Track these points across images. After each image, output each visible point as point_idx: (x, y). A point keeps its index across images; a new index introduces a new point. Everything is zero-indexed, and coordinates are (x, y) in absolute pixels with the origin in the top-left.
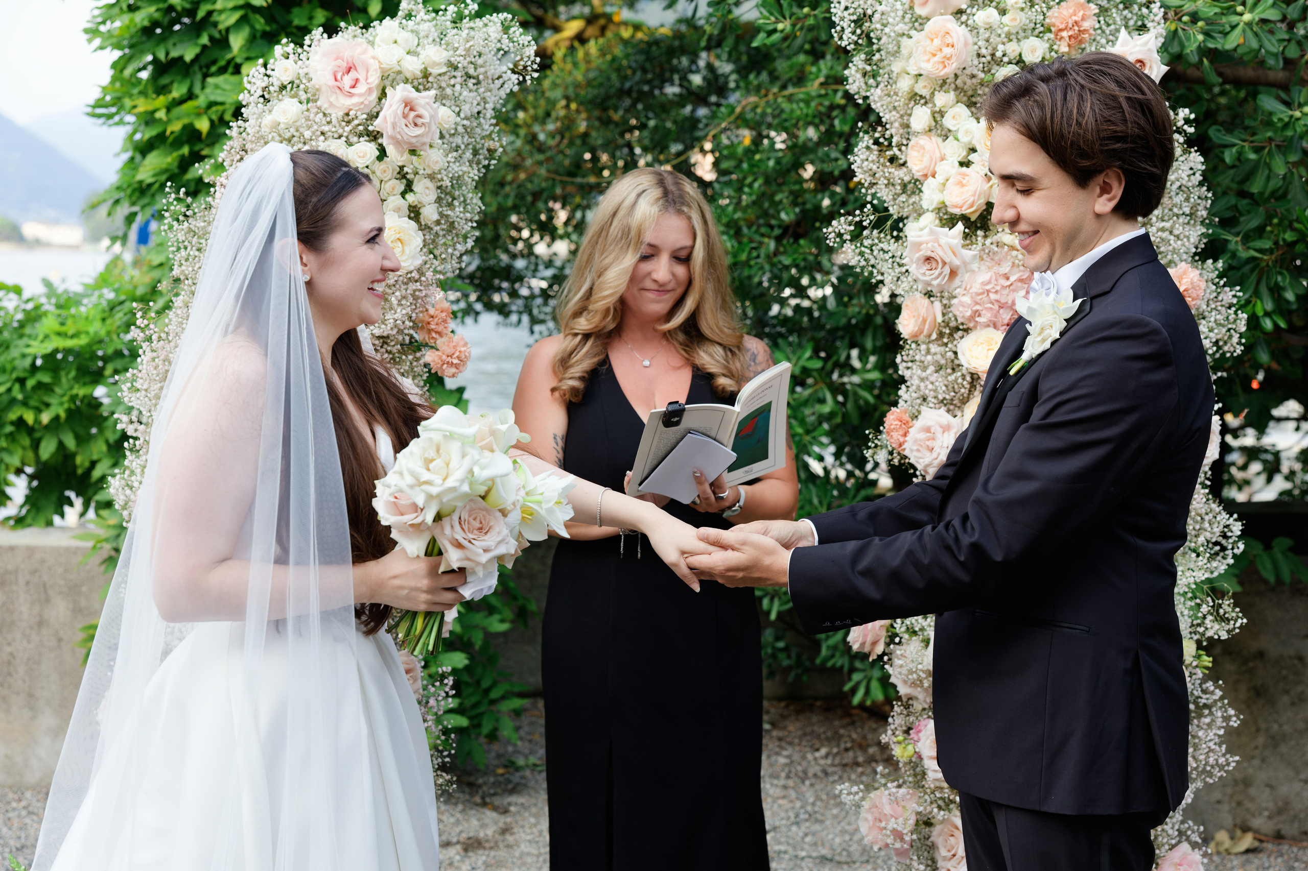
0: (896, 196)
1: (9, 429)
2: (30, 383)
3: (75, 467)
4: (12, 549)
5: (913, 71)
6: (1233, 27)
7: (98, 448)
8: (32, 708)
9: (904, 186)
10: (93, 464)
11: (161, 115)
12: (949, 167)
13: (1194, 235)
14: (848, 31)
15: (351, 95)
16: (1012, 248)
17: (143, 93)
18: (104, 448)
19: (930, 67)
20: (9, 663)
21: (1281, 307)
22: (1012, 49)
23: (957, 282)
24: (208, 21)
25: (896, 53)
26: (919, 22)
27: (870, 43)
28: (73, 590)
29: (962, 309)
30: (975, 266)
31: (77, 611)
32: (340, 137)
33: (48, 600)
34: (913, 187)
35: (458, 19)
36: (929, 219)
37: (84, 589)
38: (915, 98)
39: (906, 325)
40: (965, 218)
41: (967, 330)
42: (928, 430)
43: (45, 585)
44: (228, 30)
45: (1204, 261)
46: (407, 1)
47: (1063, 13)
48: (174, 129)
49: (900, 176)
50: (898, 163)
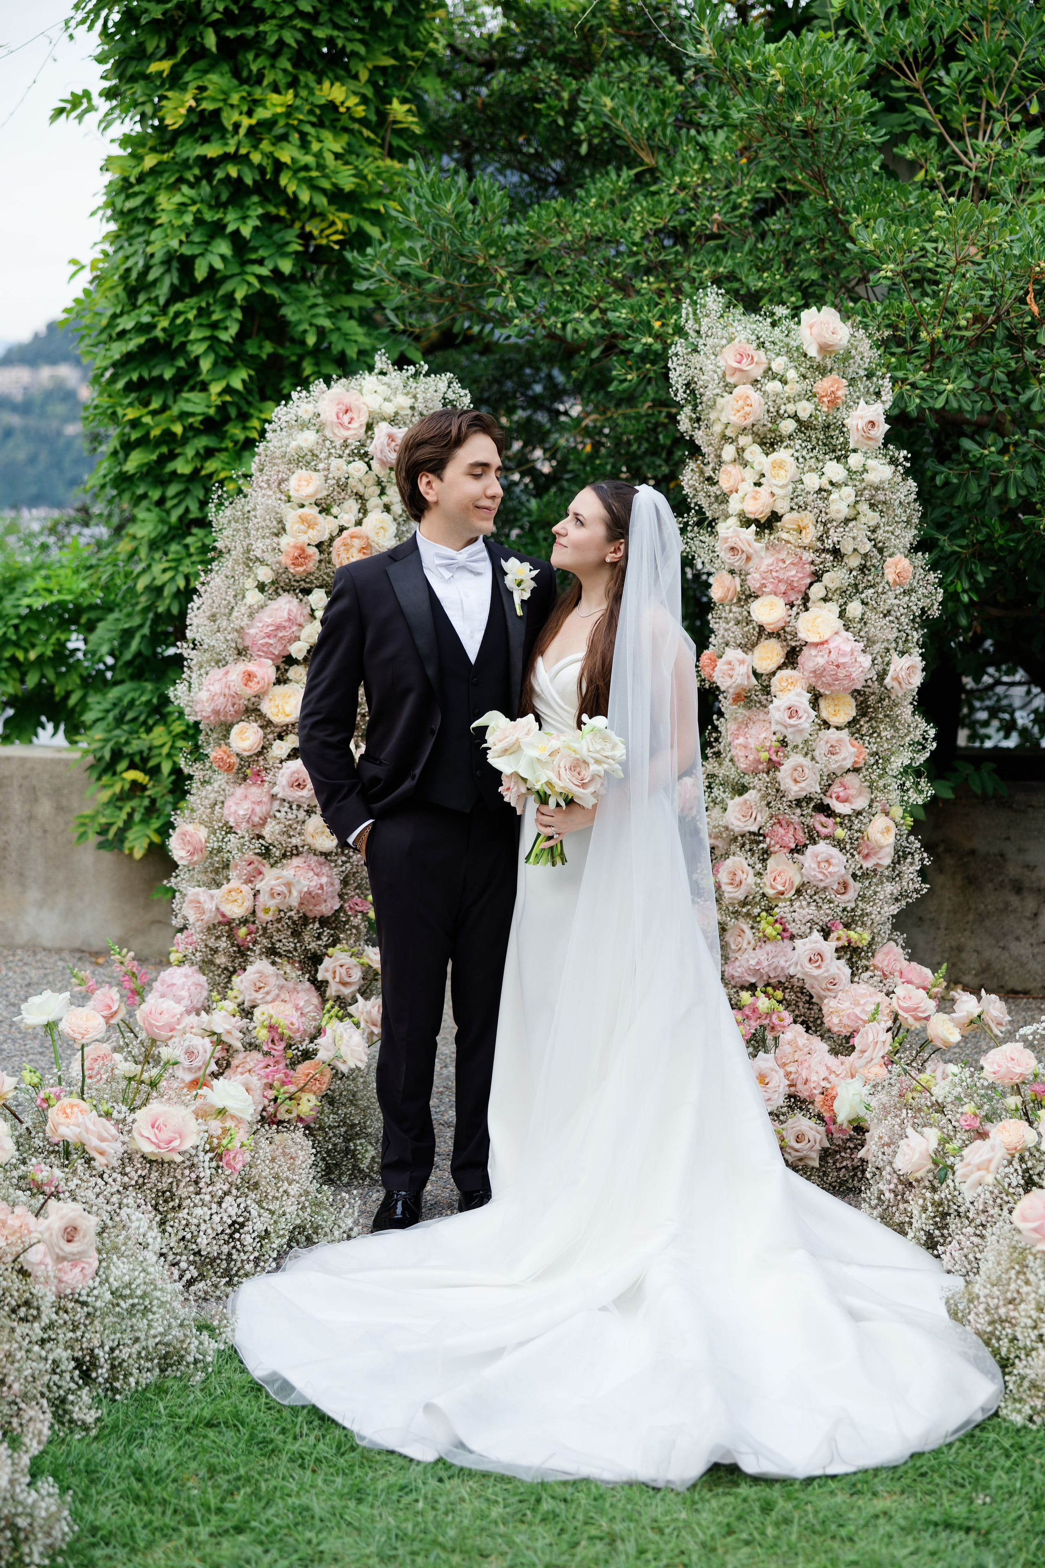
0: (711, 504)
1: (5, 664)
2: (23, 629)
3: (53, 695)
4: (8, 759)
5: (724, 420)
6: (940, 393)
8: (22, 885)
9: (717, 497)
10: (68, 694)
11: (147, 420)
12: (747, 487)
13: (909, 536)
14: (681, 391)
15: (348, 429)
16: (788, 542)
17: (131, 404)
18: (78, 681)
19: (735, 419)
20: (5, 849)
21: (975, 587)
22: (790, 408)
23: (751, 564)
24: (182, 349)
25: (714, 407)
26: (729, 388)
27: (695, 398)
28: (56, 792)
29: (754, 582)
30: (763, 554)
31: (60, 809)
32: (340, 457)
33: (36, 800)
34: (723, 499)
35: (416, 375)
36: (733, 521)
37: (65, 791)
38: (725, 438)
39: (716, 593)
40: (757, 522)
41: (757, 597)
42: (729, 663)
43: (34, 788)
44: (197, 358)
45: (916, 552)
46: (381, 361)
47: (824, 385)
48: (155, 433)
49: (714, 491)
50: (713, 482)
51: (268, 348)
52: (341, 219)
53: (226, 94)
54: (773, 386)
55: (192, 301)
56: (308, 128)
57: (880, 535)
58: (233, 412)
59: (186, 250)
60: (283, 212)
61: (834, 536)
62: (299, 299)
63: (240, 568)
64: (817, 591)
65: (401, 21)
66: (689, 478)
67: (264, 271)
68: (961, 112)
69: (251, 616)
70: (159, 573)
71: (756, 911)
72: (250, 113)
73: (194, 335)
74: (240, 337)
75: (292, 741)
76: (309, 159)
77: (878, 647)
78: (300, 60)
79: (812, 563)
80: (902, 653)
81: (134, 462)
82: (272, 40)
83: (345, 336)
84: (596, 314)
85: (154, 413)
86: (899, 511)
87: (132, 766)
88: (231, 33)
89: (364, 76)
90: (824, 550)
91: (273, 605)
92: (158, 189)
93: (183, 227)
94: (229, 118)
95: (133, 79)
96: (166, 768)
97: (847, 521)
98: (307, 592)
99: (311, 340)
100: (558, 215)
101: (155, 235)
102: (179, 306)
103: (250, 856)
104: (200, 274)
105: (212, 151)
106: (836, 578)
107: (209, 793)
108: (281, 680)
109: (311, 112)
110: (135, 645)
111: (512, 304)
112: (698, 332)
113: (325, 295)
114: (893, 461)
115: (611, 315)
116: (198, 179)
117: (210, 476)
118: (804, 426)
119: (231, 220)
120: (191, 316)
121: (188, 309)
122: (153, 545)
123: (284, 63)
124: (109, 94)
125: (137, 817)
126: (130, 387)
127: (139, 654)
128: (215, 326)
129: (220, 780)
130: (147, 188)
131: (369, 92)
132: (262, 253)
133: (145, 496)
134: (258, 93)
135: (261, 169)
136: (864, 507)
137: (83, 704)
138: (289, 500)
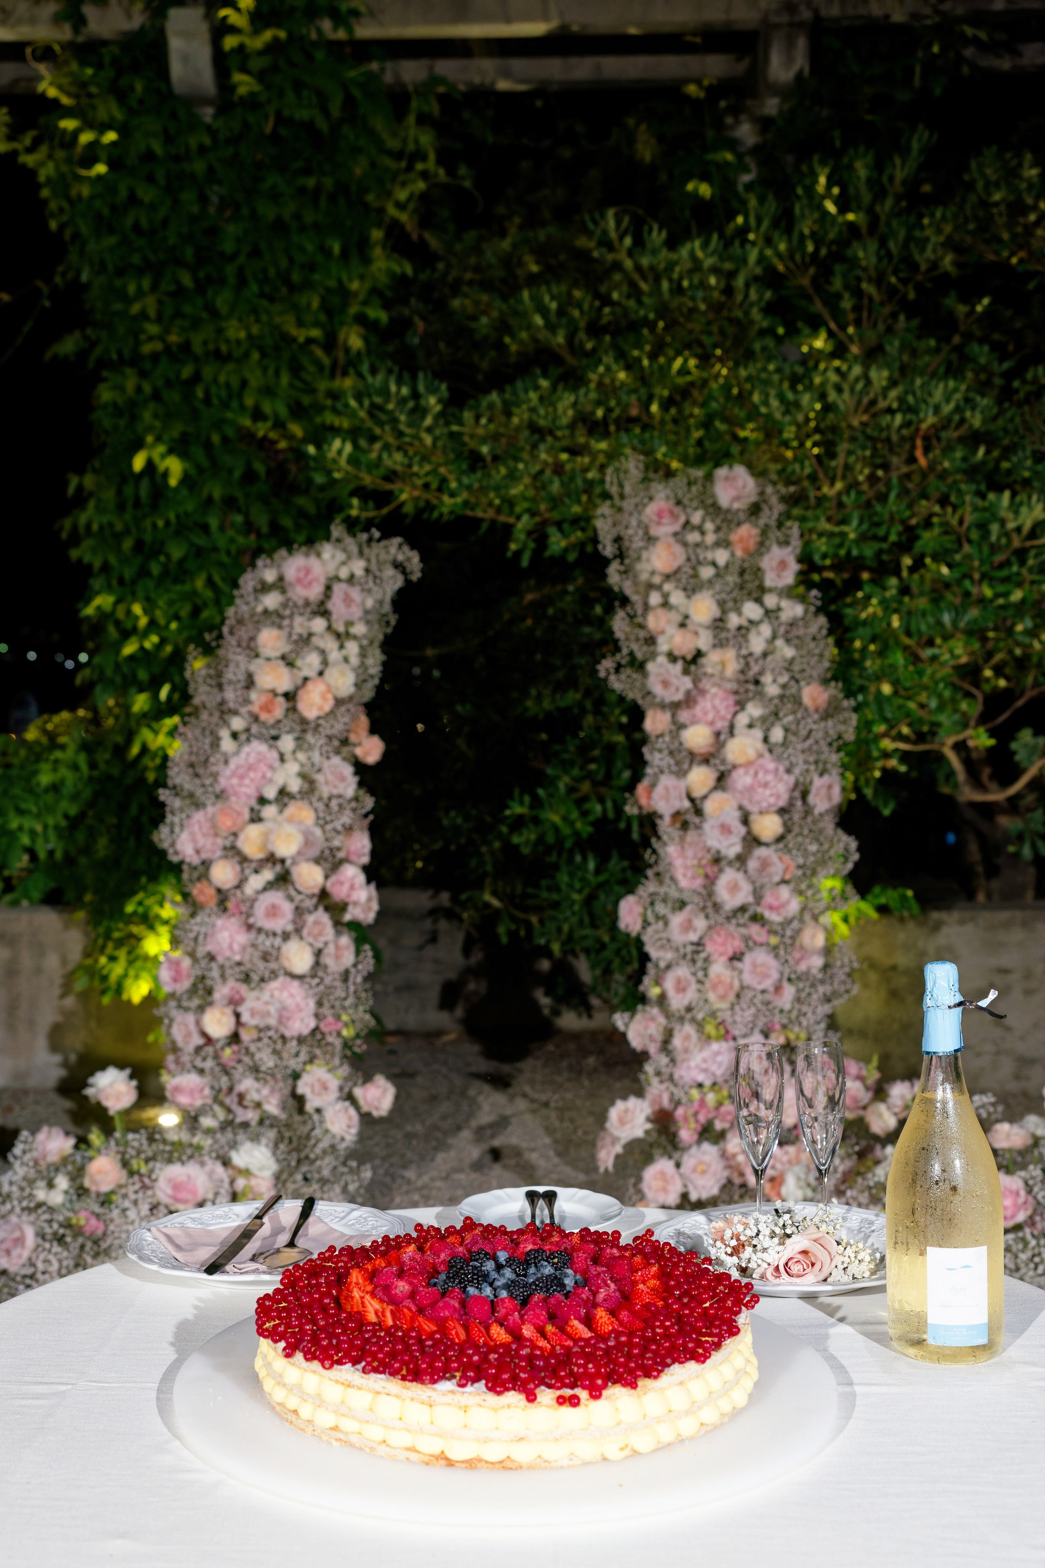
0: (641, 647)
5: (650, 570)
9: (645, 640)
12: (673, 628)
13: (823, 667)
14: (609, 546)
15: (309, 589)
19: (661, 567)
22: (710, 555)
25: (639, 558)
26: (652, 541)
27: (623, 553)
32: (303, 614)
34: (651, 641)
35: (370, 540)
36: (662, 659)
38: (650, 587)
39: (650, 728)
40: (684, 658)
41: (687, 727)
42: (665, 789)
45: (830, 682)
46: (337, 532)
47: (738, 535)
49: (642, 634)
50: (642, 626)
54: (693, 537)
57: (796, 667)
61: (755, 669)
63: (215, 719)
64: (742, 719)
66: (619, 624)
69: (226, 762)
71: (700, 1016)
75: (268, 875)
77: (799, 769)
79: (737, 693)
80: (821, 775)
86: (812, 645)
90: (747, 682)
91: (246, 749)
97: (765, 654)
98: (275, 738)
103: (230, 983)
106: (758, 707)
107: (193, 926)
108: (256, 818)
112: (622, 497)
114: (805, 601)
118: (721, 571)
129: (201, 914)
131: (322, 319)
136: (779, 643)
138: (257, 656)
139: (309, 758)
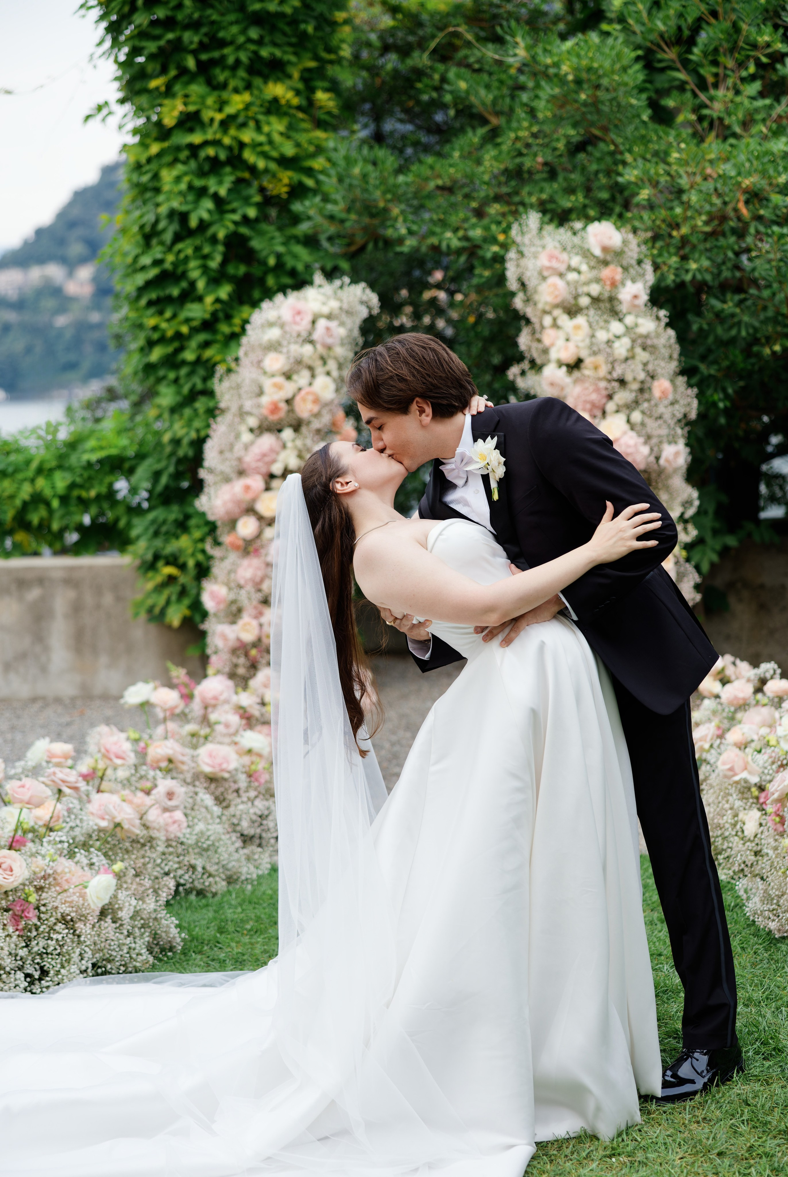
0: (539, 355)
2: (85, 476)
5: (543, 300)
6: (687, 271)
7: (120, 510)
8: (95, 654)
9: (542, 351)
10: (118, 519)
11: (164, 325)
12: (560, 342)
13: (671, 366)
14: (514, 284)
15: (300, 325)
16: (589, 376)
17: (152, 316)
18: (124, 511)
19: (550, 299)
22: (585, 289)
23: (565, 392)
24: (184, 275)
25: (536, 292)
26: (544, 278)
27: (524, 287)
28: (115, 588)
30: (572, 385)
31: (119, 599)
32: (296, 343)
33: (102, 594)
34: (545, 351)
36: (552, 365)
37: (122, 586)
38: (545, 312)
40: (567, 364)
43: (100, 586)
44: (195, 280)
45: (677, 376)
46: (318, 278)
47: (606, 273)
48: (170, 333)
49: (540, 346)
50: (539, 341)
51: (242, 270)
52: (287, 176)
53: (203, 98)
54: (572, 276)
55: (188, 242)
56: (261, 117)
57: (650, 367)
58: (221, 315)
59: (184, 208)
60: (246, 175)
61: (619, 370)
62: (261, 233)
63: (237, 420)
64: (611, 407)
65: (320, 34)
66: (524, 340)
67: (237, 217)
68: (707, 72)
69: (246, 449)
70: (179, 429)
72: (220, 110)
73: (193, 264)
74: (224, 263)
76: (262, 139)
77: (654, 441)
78: (252, 70)
79: (606, 389)
80: (670, 444)
81: (156, 354)
82: (231, 60)
83: (295, 257)
84: (461, 233)
85: (168, 320)
86: (663, 351)
87: (168, 563)
88: (204, 57)
89: (296, 75)
90: (612, 380)
91: (260, 441)
92: (161, 166)
93: (180, 193)
94: (207, 115)
95: (139, 93)
96: (191, 563)
97: (627, 359)
98: (280, 431)
99: (272, 261)
100: (432, 167)
101: (161, 198)
102: (179, 246)
103: (255, 603)
104: (193, 223)
105: (196, 138)
106: (623, 396)
107: (226, 565)
108: (268, 489)
109: (261, 106)
110: (164, 480)
111: (403, 231)
112: (523, 244)
113: (280, 229)
114: (658, 318)
115: (472, 233)
116: (188, 158)
117: (208, 360)
118: (596, 300)
119: (212, 185)
120: (190, 251)
121: (187, 248)
122: (174, 410)
123: (242, 73)
124: (122, 101)
125: (174, 598)
126: (150, 304)
127: (167, 487)
128: (206, 257)
129: (233, 557)
130: (153, 166)
131: (300, 86)
132: (235, 205)
133: (164, 378)
134: (225, 95)
135: (230, 148)
136: (638, 350)
137: (129, 525)
138: (265, 373)
139: (305, 445)
